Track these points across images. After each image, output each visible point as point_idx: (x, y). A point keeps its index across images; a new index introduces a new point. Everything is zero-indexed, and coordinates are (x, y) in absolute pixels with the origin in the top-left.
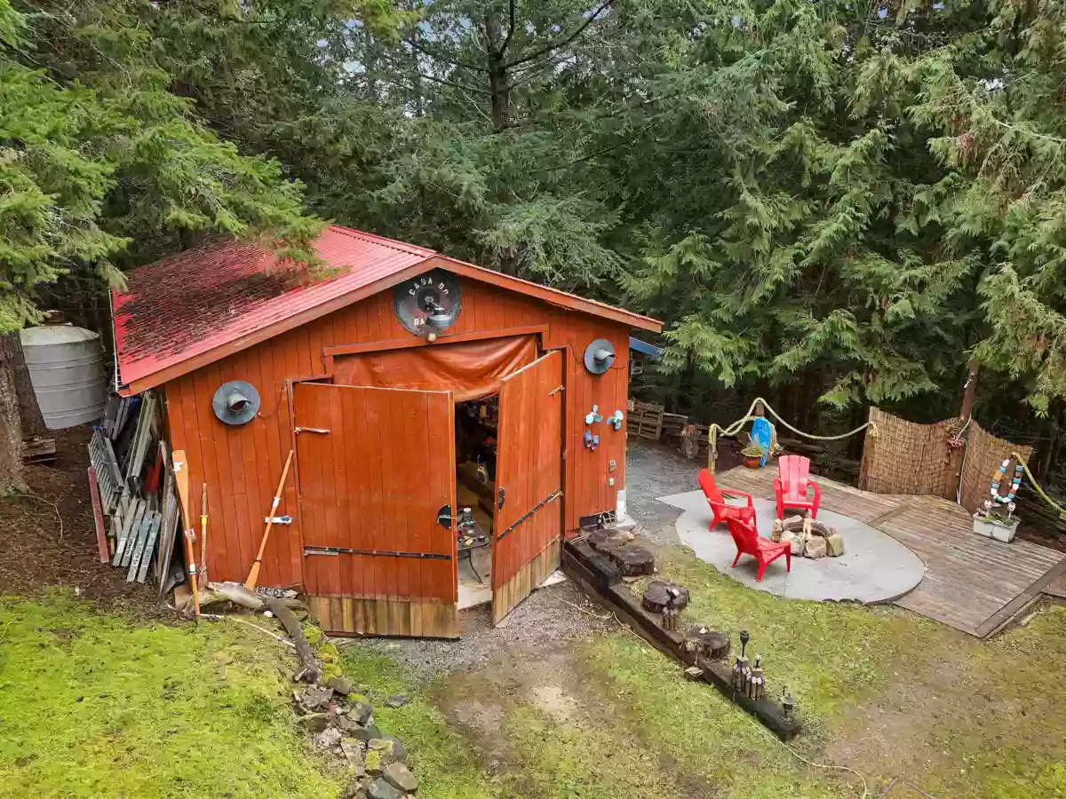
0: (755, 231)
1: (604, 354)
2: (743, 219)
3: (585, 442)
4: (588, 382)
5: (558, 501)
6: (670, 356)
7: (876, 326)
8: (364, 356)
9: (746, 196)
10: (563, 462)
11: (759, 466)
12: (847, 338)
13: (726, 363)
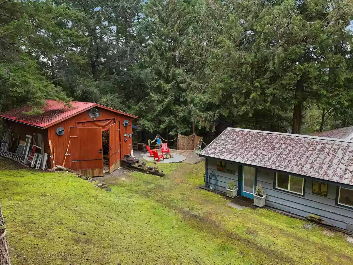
0: (154, 100)
1: (127, 122)
2: (151, 98)
3: (124, 140)
4: (124, 128)
5: (120, 152)
6: (139, 127)
7: (178, 119)
8: (82, 123)
9: (151, 94)
10: (120, 144)
11: (159, 148)
12: (173, 121)
13: (151, 128)
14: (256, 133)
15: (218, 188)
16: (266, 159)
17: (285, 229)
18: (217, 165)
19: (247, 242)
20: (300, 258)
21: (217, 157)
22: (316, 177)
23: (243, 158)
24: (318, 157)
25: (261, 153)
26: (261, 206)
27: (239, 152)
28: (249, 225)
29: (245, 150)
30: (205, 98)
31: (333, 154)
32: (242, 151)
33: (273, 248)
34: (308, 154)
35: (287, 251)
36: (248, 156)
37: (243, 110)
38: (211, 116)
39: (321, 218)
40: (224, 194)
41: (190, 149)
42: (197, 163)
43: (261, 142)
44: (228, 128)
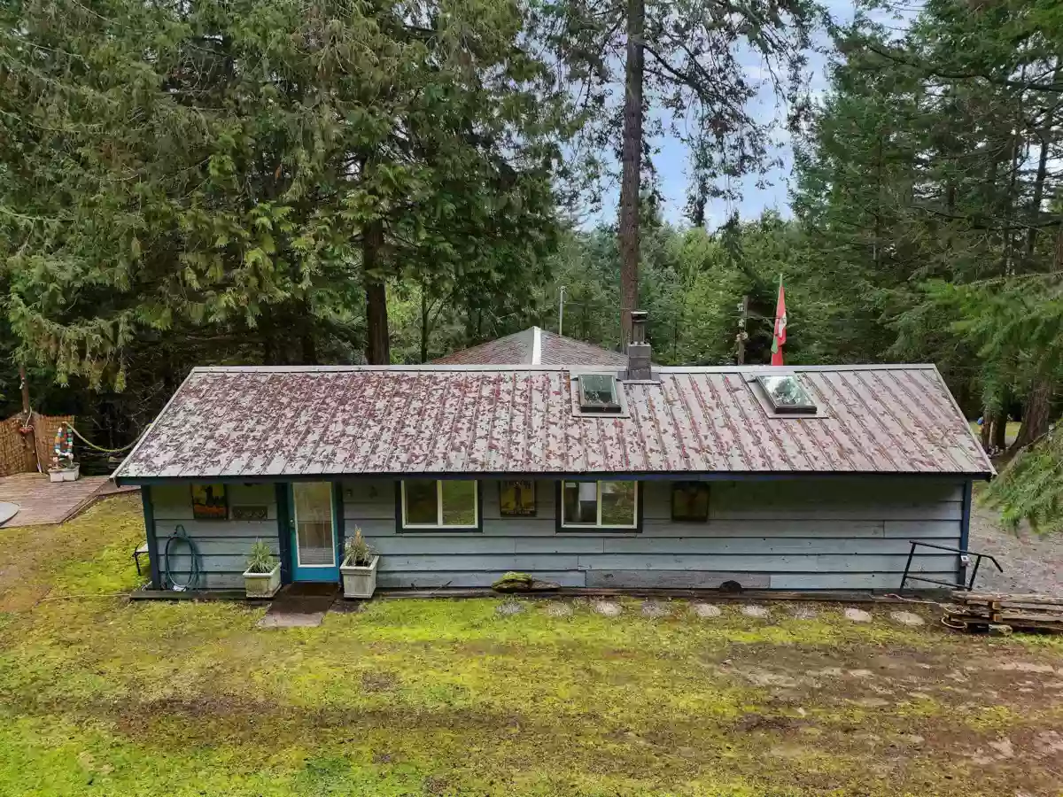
14: (300, 375)
15: (205, 582)
16: (365, 447)
17: (463, 636)
18: (195, 502)
19: (380, 716)
20: (534, 699)
21: (196, 473)
22: (511, 469)
23: (291, 458)
24: (495, 419)
25: (343, 434)
26: (369, 594)
27: (271, 443)
28: (364, 665)
29: (287, 433)
30: (66, 268)
31: (525, 405)
32: (279, 437)
33: (459, 703)
34: (468, 413)
35: (496, 694)
36: (307, 450)
37: (228, 308)
38: (103, 336)
39: (530, 576)
40: (237, 596)
41: (18, 470)
42: (72, 516)
43: (328, 400)
44: (196, 369)
